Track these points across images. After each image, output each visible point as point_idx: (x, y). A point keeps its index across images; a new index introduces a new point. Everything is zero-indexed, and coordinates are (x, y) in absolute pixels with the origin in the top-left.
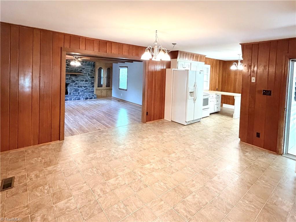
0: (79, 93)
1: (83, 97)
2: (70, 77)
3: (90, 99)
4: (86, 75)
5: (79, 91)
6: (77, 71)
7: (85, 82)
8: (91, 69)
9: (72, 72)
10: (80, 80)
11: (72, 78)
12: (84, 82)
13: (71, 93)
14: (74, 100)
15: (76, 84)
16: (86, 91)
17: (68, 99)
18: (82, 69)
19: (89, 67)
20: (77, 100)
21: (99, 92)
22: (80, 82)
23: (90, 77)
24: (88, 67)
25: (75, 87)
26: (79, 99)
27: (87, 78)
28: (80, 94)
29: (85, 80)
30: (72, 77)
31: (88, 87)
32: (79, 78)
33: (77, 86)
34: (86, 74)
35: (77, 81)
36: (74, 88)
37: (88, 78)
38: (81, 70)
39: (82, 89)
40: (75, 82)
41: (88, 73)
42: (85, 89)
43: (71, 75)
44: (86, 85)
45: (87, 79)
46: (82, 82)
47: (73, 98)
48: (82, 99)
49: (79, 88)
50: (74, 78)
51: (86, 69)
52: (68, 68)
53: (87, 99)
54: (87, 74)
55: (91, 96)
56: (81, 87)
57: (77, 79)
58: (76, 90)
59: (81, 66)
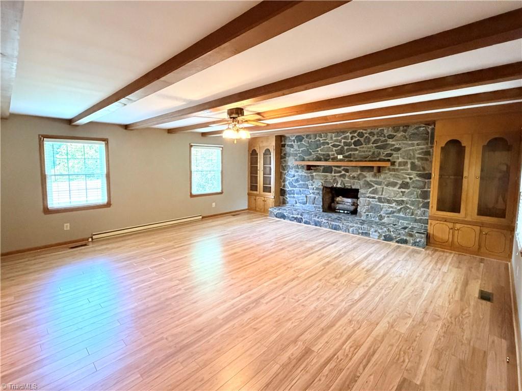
0: (381, 217)
2: (360, 174)
3: (398, 242)
4: (402, 170)
5: (382, 213)
6: (378, 159)
7: (400, 188)
8: (422, 149)
9: (366, 161)
10: (386, 183)
11: (365, 177)
12: (396, 189)
13: (363, 214)
15: (375, 192)
16: (401, 215)
18: (391, 150)
19: (416, 142)
20: (360, 236)
21: (445, 226)
22: (385, 187)
23: (419, 175)
24: (413, 145)
25: (371, 200)
27: (406, 178)
28: (385, 220)
29: (400, 182)
30: (364, 173)
31: (412, 205)
32: (383, 176)
33: (377, 197)
34: (405, 164)
35: (379, 183)
36: (369, 203)
37: (411, 179)
38: (390, 155)
39: (392, 207)
40: (371, 186)
41: (412, 164)
42: (399, 208)
43: (363, 168)
44: (404, 199)
45: (408, 180)
46: (391, 188)
48: (374, 236)
49: (382, 204)
50: (369, 177)
51: (405, 151)
52: (357, 152)
54: (409, 166)
55: (404, 235)
56: (389, 202)
57: (377, 180)
58: (373, 209)
59: (390, 142)
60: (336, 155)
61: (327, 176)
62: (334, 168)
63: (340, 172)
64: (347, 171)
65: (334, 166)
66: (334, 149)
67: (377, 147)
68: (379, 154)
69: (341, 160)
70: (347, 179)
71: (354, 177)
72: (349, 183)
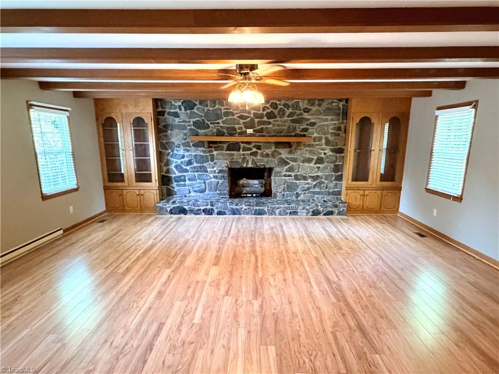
0: (298, 195)
1: (308, 207)
2: (275, 151)
3: (325, 215)
4: (318, 145)
5: (298, 191)
6: (293, 134)
7: (315, 164)
8: (335, 124)
9: (280, 136)
10: (302, 159)
11: (280, 154)
12: (312, 165)
13: (278, 194)
14: (280, 214)
15: (291, 169)
16: (317, 190)
17: (266, 210)
18: (307, 125)
19: (329, 118)
20: (288, 216)
21: (358, 194)
22: (301, 164)
23: (332, 150)
24: (327, 120)
25: (287, 178)
26: (295, 213)
27: (321, 153)
28: (302, 197)
29: (315, 158)
30: (279, 150)
31: (326, 179)
32: (299, 152)
33: (293, 174)
34: (320, 139)
35: (295, 160)
36: (286, 182)
37: (325, 154)
38: (306, 130)
39: (308, 183)
40: (286, 163)
41: (327, 139)
42: (315, 183)
43: (278, 144)
44: (320, 174)
45: (323, 155)
46: (307, 164)
47: (278, 208)
48: (302, 214)
49: (298, 182)
50: (284, 153)
51: (319, 126)
52: (271, 126)
53: (316, 213)
54: (323, 141)
55: (330, 207)
56: (305, 178)
57: (293, 156)
58: (290, 187)
59: (306, 115)
60: (244, 129)
61: (233, 155)
62: (242, 145)
63: (250, 149)
64: (259, 148)
65: (243, 142)
66: (241, 121)
67: (293, 121)
68: (295, 129)
69: (251, 135)
70: (259, 157)
71: (267, 155)
72: (262, 162)
